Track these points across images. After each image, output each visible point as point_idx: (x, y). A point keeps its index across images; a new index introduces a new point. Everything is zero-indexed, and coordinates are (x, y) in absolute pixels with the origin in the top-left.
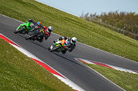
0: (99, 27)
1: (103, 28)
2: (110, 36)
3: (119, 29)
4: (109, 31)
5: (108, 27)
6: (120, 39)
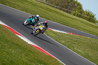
0: (44, 5)
1: (46, 6)
3: (56, 6)
4: (50, 7)
5: (49, 5)
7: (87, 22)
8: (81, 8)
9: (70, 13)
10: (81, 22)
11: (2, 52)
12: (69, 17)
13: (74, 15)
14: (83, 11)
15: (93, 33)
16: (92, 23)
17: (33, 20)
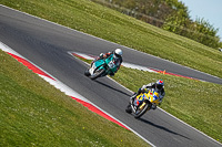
0: (101, 7)
2: (117, 20)
3: (128, 11)
5: (114, 8)
6: (130, 24)
7: (199, 45)
8: (185, 15)
9: (160, 25)
10: (185, 45)
11: (7, 115)
12: (159, 36)
13: (170, 30)
14: (190, 22)
15: (214, 71)
16: (210, 49)
17: (111, 64)
